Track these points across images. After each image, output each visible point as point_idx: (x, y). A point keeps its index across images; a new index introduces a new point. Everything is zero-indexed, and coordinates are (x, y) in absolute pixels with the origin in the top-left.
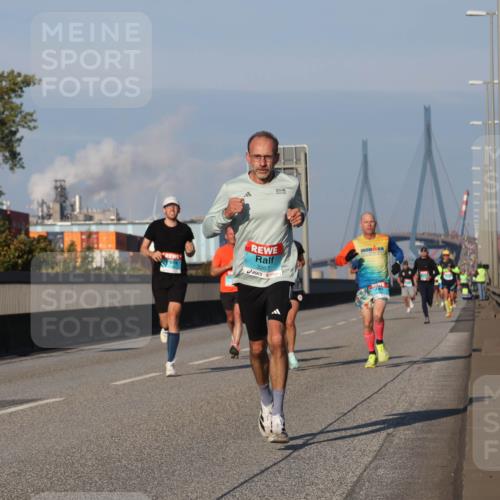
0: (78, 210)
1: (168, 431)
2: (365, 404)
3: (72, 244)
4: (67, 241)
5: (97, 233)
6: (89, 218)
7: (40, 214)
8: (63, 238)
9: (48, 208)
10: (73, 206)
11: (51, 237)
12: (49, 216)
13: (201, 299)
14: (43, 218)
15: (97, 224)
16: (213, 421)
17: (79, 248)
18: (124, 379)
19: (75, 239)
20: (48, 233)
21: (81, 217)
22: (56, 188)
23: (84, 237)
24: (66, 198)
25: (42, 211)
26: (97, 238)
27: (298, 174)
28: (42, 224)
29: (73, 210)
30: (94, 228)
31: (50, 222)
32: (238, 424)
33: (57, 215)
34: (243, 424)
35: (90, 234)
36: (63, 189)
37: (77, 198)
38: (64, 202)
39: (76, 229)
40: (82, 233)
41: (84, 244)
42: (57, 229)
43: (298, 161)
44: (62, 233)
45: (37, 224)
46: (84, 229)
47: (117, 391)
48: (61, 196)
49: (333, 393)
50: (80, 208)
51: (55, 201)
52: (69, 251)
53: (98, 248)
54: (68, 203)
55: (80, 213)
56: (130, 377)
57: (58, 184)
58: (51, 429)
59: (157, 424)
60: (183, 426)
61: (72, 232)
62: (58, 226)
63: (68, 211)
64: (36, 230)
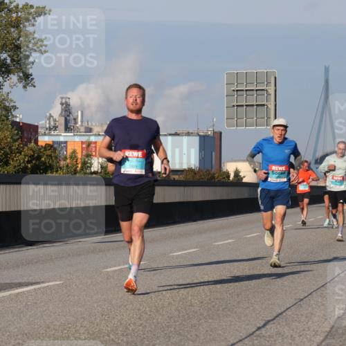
0: (79, 123)
1: (151, 311)
2: (319, 292)
3: (74, 152)
4: (70, 149)
5: (95, 143)
6: (89, 130)
7: (48, 126)
8: (66, 147)
9: (55, 120)
10: (75, 119)
11: (56, 146)
12: (55, 128)
13: (182, 200)
14: (50, 129)
15: (95, 135)
16: (188, 303)
17: (79, 156)
18: (115, 266)
19: (76, 148)
20: (53, 142)
21: (82, 129)
22: (62, 104)
23: (84, 146)
24: (70, 113)
25: (50, 123)
26: (96, 147)
27: (268, 95)
28: (49, 135)
29: (76, 123)
30: (93, 139)
31: (56, 133)
32: (209, 306)
33: (62, 127)
34: (213, 307)
35: (89, 144)
36: (67, 105)
37: (80, 112)
38: (68, 116)
39: (77, 139)
40: (83, 143)
41: (85, 152)
42: (62, 139)
43: (268, 83)
44: (66, 142)
45: (45, 134)
46: (85, 139)
47: (108, 276)
48: (66, 111)
49: (292, 282)
50: (82, 122)
51: (61, 115)
52: (71, 157)
53: (95, 156)
54: (71, 117)
55: (82, 125)
56: (119, 265)
57: (64, 101)
58: (51, 308)
59: (140, 305)
60: (163, 307)
61: (75, 142)
62: (63, 137)
63: (71, 124)
64: (44, 140)
